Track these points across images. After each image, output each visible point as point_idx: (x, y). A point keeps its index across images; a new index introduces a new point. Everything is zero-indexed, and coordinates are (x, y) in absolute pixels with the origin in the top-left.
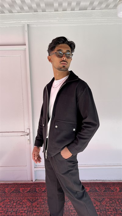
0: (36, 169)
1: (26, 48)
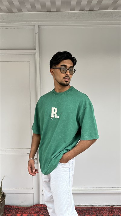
1: (36, 53)
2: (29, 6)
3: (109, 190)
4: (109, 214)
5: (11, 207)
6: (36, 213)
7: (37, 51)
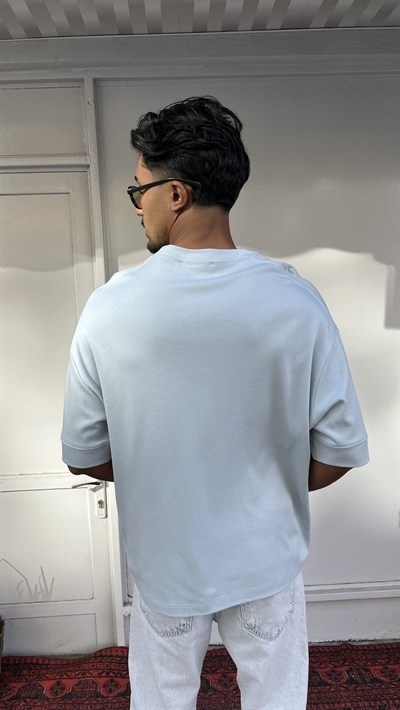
0: (128, 608)
1: (88, 166)
2: (60, 19)
3: (334, 591)
4: (335, 666)
5: (23, 661)
6: (104, 674)
7: (92, 160)
